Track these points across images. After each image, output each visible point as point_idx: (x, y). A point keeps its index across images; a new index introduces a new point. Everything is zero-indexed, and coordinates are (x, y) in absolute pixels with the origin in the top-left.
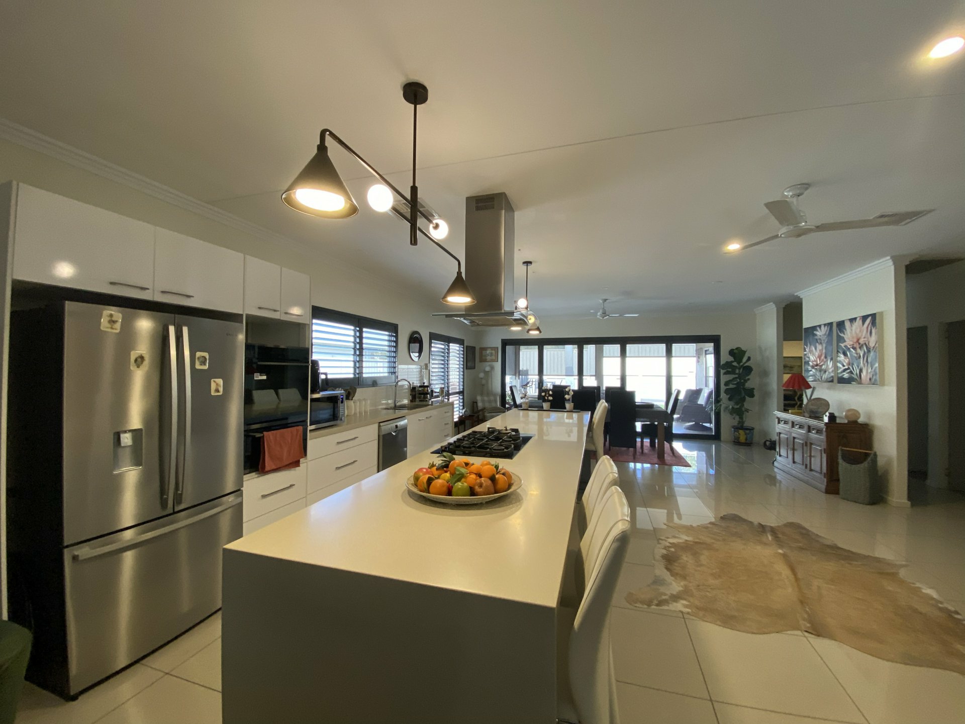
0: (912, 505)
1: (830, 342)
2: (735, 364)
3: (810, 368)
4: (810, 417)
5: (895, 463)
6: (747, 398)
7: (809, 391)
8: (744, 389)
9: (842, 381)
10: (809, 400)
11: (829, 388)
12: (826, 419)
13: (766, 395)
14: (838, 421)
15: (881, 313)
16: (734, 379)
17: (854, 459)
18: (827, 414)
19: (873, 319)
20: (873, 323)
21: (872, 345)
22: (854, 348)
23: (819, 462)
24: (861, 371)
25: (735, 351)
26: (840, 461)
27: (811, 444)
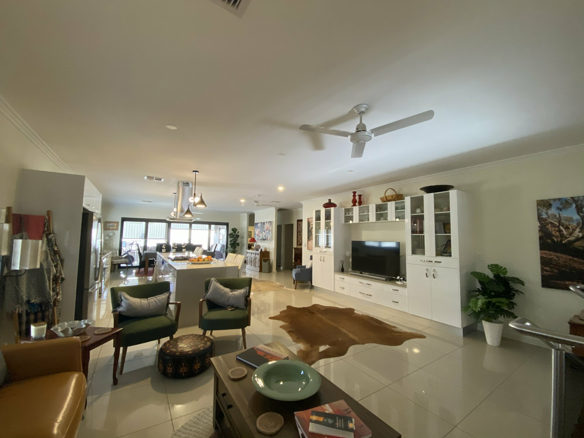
0: (277, 272)
1: (261, 228)
2: (234, 234)
3: (256, 236)
4: (256, 250)
5: (274, 261)
6: (237, 246)
7: (256, 243)
8: (236, 243)
9: (264, 240)
10: (256, 246)
11: (261, 242)
12: (260, 251)
13: (243, 245)
14: (262, 251)
15: (272, 221)
16: (233, 239)
17: (265, 261)
18: (260, 249)
19: (270, 222)
20: (271, 224)
21: (270, 230)
22: (267, 230)
23: (258, 264)
24: (268, 237)
25: (234, 229)
26: (263, 262)
27: (256, 258)
